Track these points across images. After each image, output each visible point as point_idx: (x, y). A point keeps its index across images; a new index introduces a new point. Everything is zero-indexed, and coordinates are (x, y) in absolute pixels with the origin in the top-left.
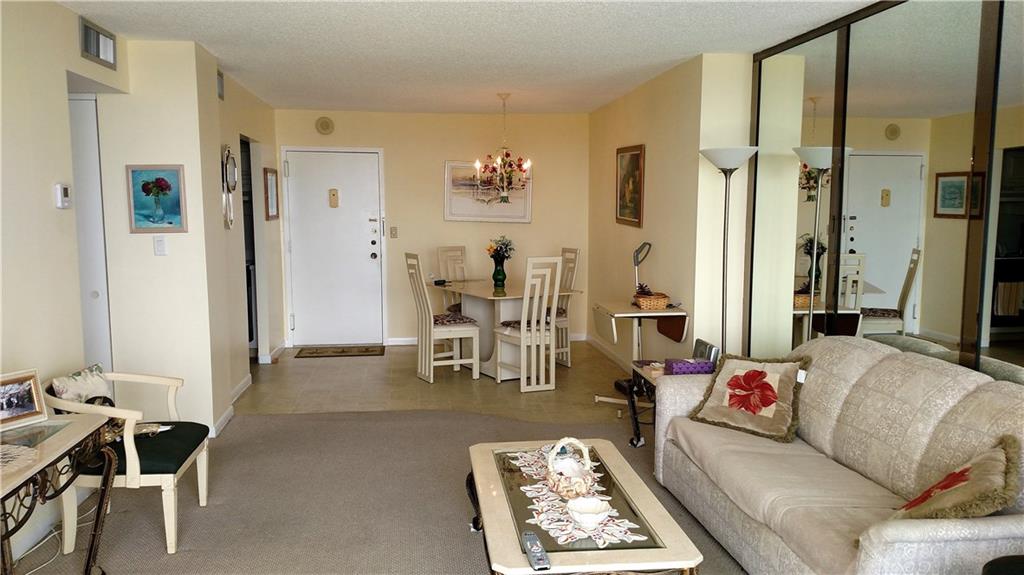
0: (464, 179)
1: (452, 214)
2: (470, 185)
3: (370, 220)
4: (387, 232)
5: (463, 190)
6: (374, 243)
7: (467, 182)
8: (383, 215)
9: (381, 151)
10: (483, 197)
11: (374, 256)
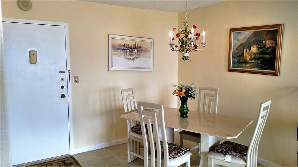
0: (119, 45)
1: (113, 67)
2: (123, 49)
3: (60, 72)
4: (72, 79)
5: (119, 52)
6: (63, 87)
7: (121, 48)
8: (69, 68)
9: (66, 25)
10: (130, 57)
11: (63, 96)
